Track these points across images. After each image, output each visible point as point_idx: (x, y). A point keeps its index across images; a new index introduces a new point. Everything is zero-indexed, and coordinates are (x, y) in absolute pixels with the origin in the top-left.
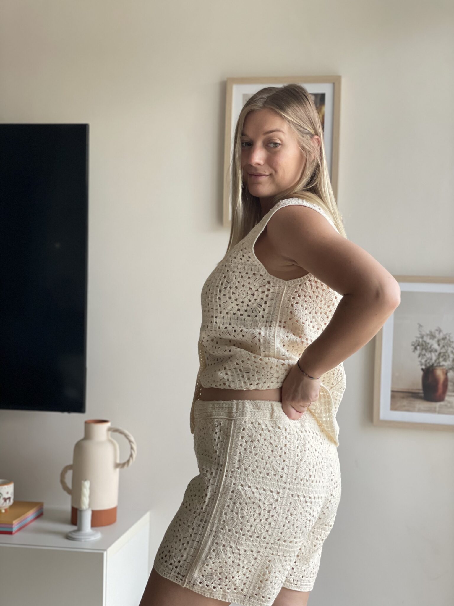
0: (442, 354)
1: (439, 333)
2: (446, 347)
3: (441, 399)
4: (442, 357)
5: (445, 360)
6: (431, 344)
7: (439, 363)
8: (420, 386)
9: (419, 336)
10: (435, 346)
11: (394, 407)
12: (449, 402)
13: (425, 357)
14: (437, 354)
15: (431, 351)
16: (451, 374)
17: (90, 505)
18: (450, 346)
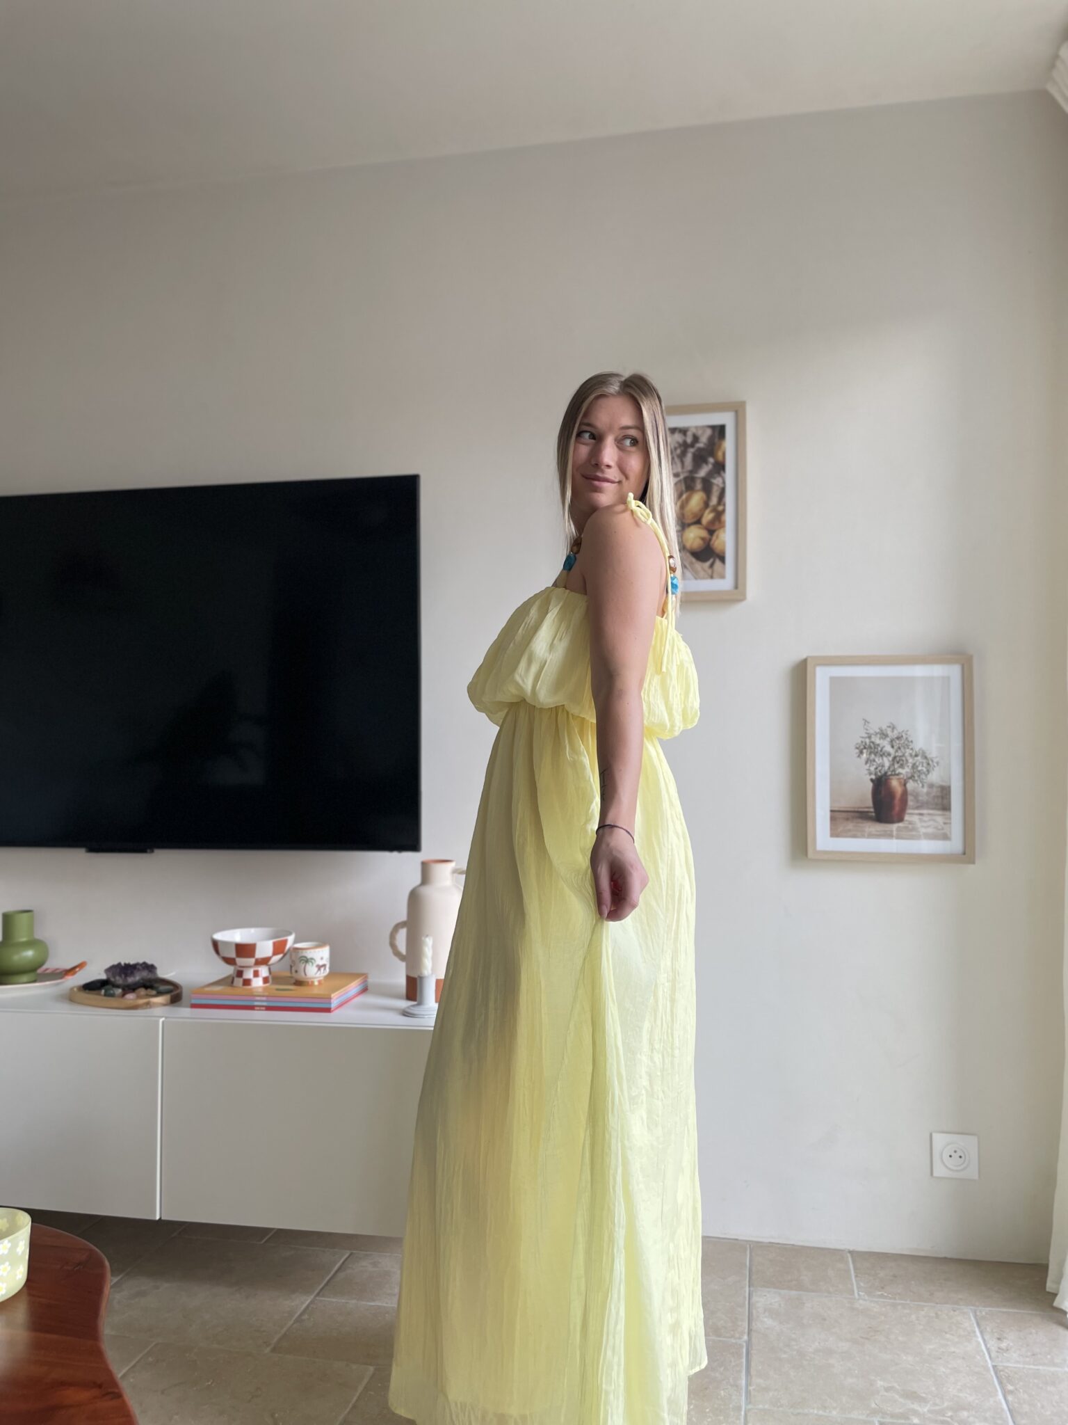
0: (898, 759)
1: (893, 732)
2: (902, 749)
3: (901, 819)
4: (898, 762)
5: (902, 766)
6: (881, 746)
7: (894, 770)
8: (869, 803)
9: (866, 735)
10: (888, 748)
11: (835, 833)
12: (910, 823)
13: (875, 763)
14: (891, 759)
15: (881, 756)
16: (911, 785)
17: (433, 970)
18: (908, 746)
